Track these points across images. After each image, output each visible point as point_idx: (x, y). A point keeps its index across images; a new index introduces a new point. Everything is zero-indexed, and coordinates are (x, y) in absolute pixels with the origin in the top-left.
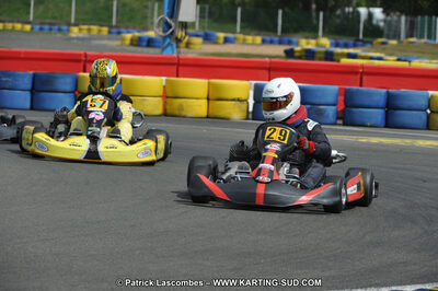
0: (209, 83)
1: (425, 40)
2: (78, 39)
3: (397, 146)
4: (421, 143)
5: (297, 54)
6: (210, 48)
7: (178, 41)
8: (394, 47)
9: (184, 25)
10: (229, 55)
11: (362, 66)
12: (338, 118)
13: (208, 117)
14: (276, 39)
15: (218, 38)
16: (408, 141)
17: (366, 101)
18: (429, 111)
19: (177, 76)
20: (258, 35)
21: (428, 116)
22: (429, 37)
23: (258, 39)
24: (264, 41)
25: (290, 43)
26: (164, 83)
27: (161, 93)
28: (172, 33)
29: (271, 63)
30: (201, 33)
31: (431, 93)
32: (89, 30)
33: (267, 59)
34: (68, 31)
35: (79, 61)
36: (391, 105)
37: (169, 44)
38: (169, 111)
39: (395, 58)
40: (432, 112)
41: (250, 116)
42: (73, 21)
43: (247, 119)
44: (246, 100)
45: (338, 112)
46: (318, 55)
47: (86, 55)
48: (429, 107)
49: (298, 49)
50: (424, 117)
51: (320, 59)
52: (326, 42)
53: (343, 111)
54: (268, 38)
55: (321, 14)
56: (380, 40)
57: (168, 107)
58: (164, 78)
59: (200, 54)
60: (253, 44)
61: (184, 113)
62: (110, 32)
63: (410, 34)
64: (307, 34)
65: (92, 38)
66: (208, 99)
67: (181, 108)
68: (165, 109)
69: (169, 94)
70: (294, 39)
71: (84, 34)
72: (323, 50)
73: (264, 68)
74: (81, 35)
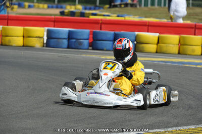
0: (24, 29)
5: (66, 14)
6: (22, 11)
7: (7, 7)
11: (102, 20)
12: (90, 46)
13: (23, 46)
14: (54, 6)
15: (25, 5)
17: (104, 38)
18: (135, 42)
19: (7, 25)
20: (46, 3)
21: (135, 45)
23: (46, 6)
24: (48, 7)
25: (61, 8)
26: (1, 29)
28: (5, 3)
29: (55, 18)
30: (17, 3)
31: (137, 33)
33: (53, 17)
37: (3, 9)
38: (3, 43)
39: (116, 15)
40: (137, 43)
41: (45, 45)
43: (43, 47)
44: (42, 37)
45: (89, 43)
46: (77, 14)
48: (136, 40)
49: (66, 11)
51: (78, 16)
52: (79, 8)
53: (92, 42)
54: (50, 5)
56: (107, 6)
57: (3, 41)
58: (1, 26)
59: (17, 13)
60: (43, 8)
61: (11, 44)
64: (70, 3)
66: (24, 37)
67: (10, 41)
68: (1, 42)
69: (4, 35)
70: (64, 5)
72: (79, 11)
73: (51, 21)
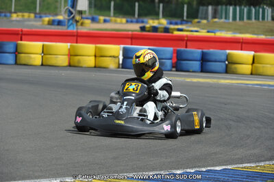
0: (96, 47)
1: (223, 20)
2: (17, 21)
3: (209, 83)
4: (223, 81)
5: (147, 29)
6: (95, 26)
7: (77, 22)
8: (205, 25)
9: (80, 13)
10: (106, 30)
11: (187, 36)
12: (173, 67)
13: (95, 67)
14: (134, 20)
15: (100, 20)
16: (215, 81)
17: (190, 57)
18: (227, 63)
19: (77, 42)
20: (124, 17)
21: (227, 65)
22: (226, 18)
23: (124, 20)
24: (127, 21)
25: (143, 22)
26: (69, 47)
27: (67, 53)
28: (73, 17)
29: (132, 34)
30: (90, 17)
31: (228, 51)
32: (23, 16)
33: (130, 33)
34: (11, 16)
35: (18, 34)
36: (204, 59)
37: (72, 24)
38: (72, 64)
39: (206, 31)
40: (229, 63)
41: (121, 66)
42: (13, 10)
43: (119, 68)
44: (118, 57)
45: (172, 64)
46: (160, 30)
47: (22, 31)
48: (227, 60)
49: (148, 26)
50: (224, 66)
51: (161, 32)
52: (164, 22)
53: (176, 63)
54: (129, 20)
55: (161, 5)
56: (196, 20)
57: (71, 61)
58: (69, 44)
59: (90, 30)
60: (121, 23)
61: (81, 65)
62: (35, 17)
63: (214, 17)
64: (153, 17)
65: (24, 21)
66: (95, 56)
67: (79, 61)
68: (69, 63)
69: (72, 53)
70: (145, 20)
71: (20, 18)
72: (163, 26)
73: (128, 38)
74: (18, 19)
